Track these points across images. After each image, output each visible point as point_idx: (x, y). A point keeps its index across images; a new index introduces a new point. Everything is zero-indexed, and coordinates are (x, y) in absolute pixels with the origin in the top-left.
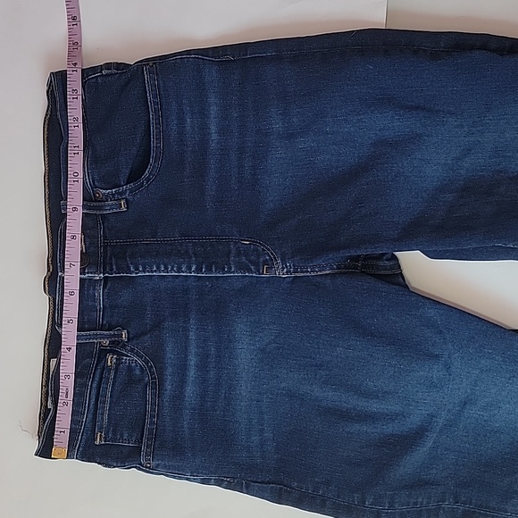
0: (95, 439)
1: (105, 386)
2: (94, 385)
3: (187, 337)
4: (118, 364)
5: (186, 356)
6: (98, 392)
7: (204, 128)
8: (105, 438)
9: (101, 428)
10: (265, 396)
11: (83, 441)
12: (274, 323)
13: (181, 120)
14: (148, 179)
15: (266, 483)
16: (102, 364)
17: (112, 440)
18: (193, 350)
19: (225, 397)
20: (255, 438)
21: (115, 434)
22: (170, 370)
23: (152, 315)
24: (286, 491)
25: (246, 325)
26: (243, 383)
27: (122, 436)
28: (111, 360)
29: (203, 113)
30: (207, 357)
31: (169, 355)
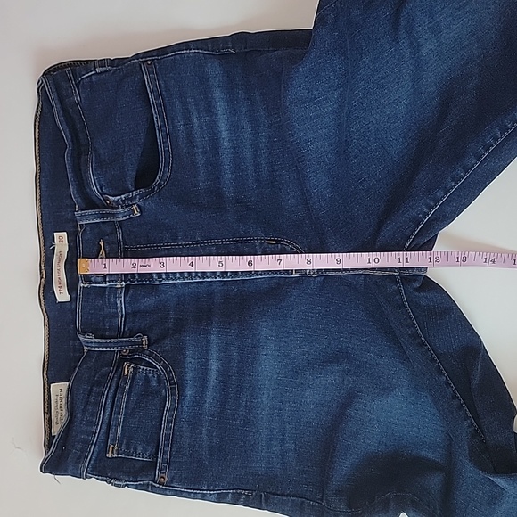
0: (107, 452)
1: (120, 396)
2: (110, 395)
3: (208, 341)
4: (134, 374)
5: (207, 360)
6: (114, 401)
7: (212, 126)
8: (118, 450)
9: (114, 440)
10: (288, 404)
11: (95, 453)
12: (300, 328)
13: (188, 120)
14: (159, 185)
15: (287, 496)
16: (119, 372)
17: (124, 453)
18: (214, 353)
19: (246, 406)
20: (276, 449)
21: (128, 447)
22: (190, 375)
23: (174, 319)
24: (309, 505)
25: (271, 330)
26: (265, 391)
27: (135, 450)
28: (128, 368)
29: (210, 110)
30: (230, 362)
31: (189, 360)
